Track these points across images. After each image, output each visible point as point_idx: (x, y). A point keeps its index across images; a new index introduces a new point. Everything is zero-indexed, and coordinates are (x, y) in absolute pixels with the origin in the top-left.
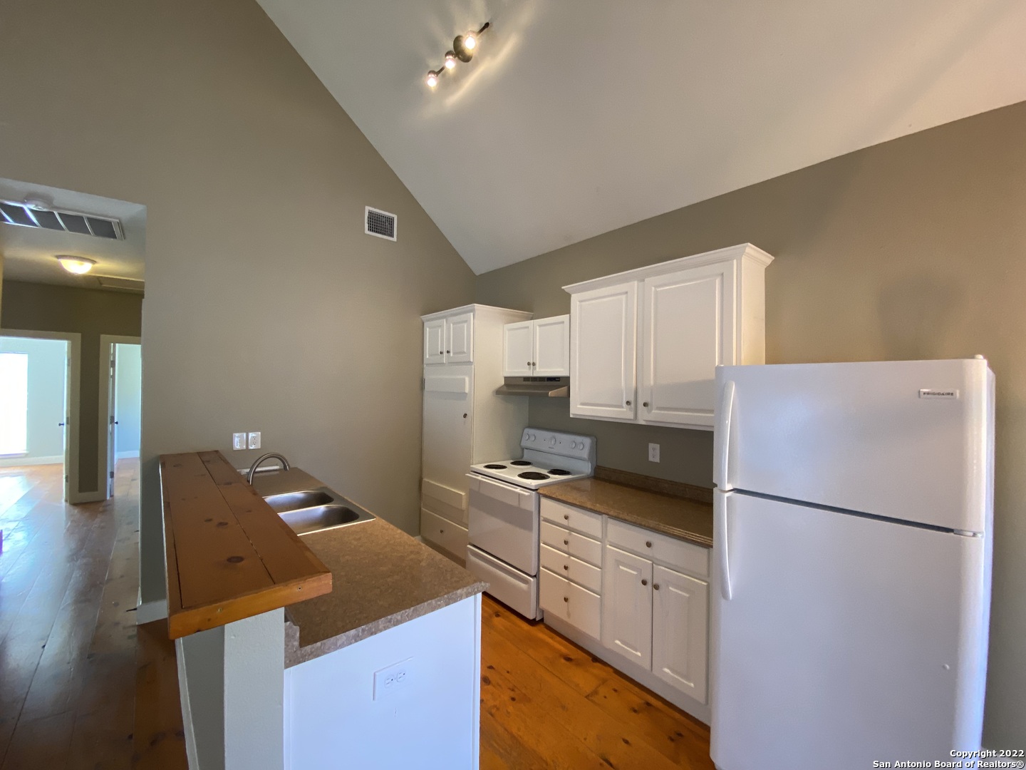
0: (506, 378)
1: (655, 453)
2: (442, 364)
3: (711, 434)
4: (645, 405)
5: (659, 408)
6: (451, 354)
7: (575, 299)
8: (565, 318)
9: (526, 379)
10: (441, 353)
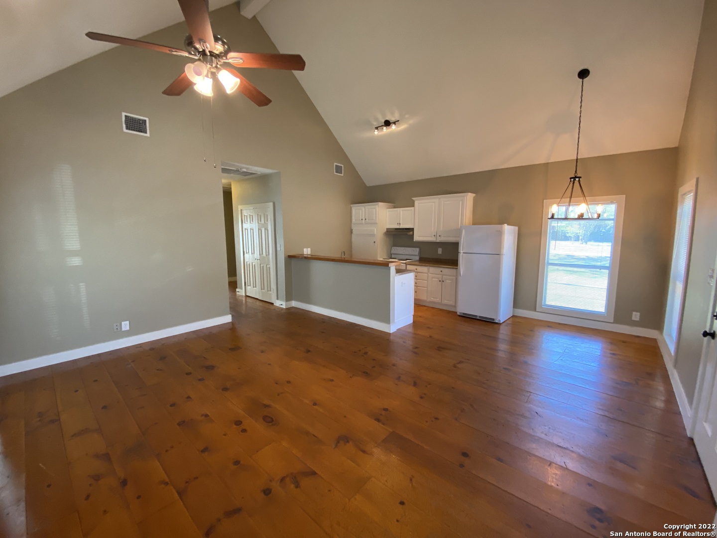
0: (387, 229)
1: (440, 251)
2: (362, 224)
3: (458, 243)
4: (440, 236)
5: (444, 237)
6: (367, 220)
7: (416, 203)
8: (412, 208)
9: (396, 229)
10: (362, 220)
